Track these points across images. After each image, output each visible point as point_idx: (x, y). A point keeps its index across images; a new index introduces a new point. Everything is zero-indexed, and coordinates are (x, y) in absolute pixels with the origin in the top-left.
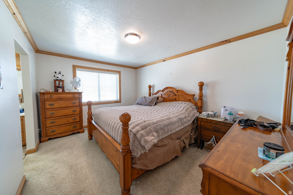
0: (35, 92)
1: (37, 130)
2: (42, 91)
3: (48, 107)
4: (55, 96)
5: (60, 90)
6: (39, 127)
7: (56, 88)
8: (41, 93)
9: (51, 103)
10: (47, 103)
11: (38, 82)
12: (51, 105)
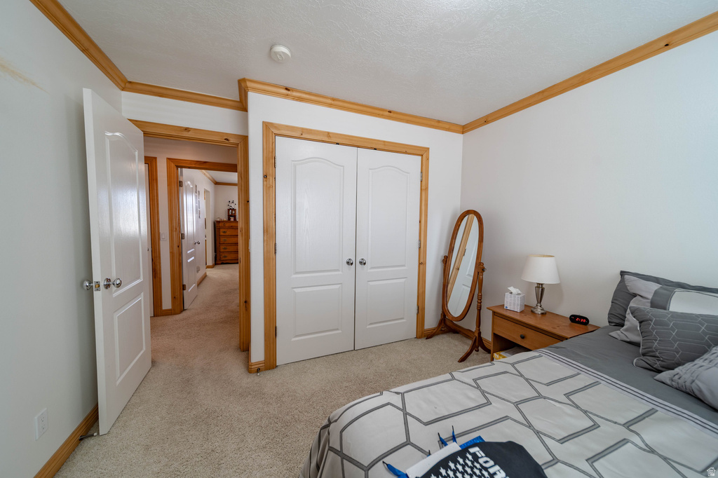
0: (213, 220)
1: (214, 253)
2: (218, 220)
3: (222, 234)
4: (227, 225)
5: (232, 219)
6: (215, 251)
7: (229, 216)
8: (217, 222)
9: (224, 230)
10: (222, 230)
11: (215, 212)
12: (224, 232)
